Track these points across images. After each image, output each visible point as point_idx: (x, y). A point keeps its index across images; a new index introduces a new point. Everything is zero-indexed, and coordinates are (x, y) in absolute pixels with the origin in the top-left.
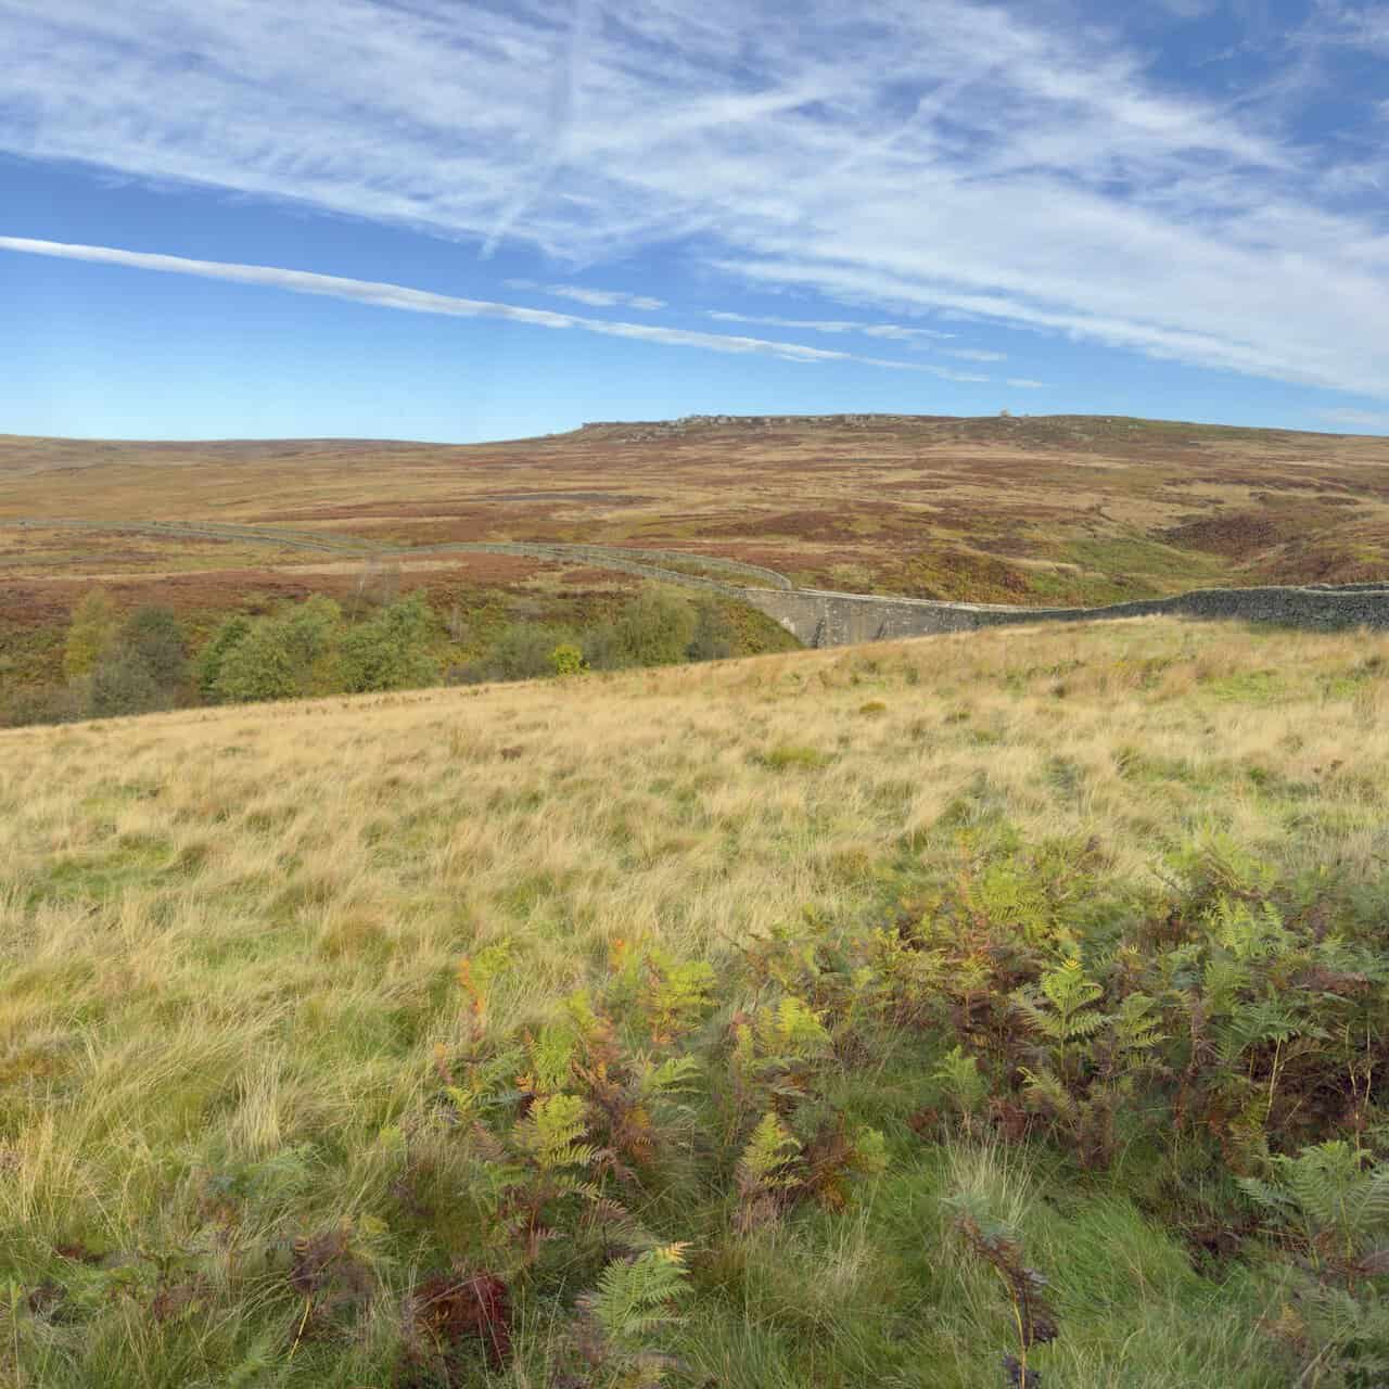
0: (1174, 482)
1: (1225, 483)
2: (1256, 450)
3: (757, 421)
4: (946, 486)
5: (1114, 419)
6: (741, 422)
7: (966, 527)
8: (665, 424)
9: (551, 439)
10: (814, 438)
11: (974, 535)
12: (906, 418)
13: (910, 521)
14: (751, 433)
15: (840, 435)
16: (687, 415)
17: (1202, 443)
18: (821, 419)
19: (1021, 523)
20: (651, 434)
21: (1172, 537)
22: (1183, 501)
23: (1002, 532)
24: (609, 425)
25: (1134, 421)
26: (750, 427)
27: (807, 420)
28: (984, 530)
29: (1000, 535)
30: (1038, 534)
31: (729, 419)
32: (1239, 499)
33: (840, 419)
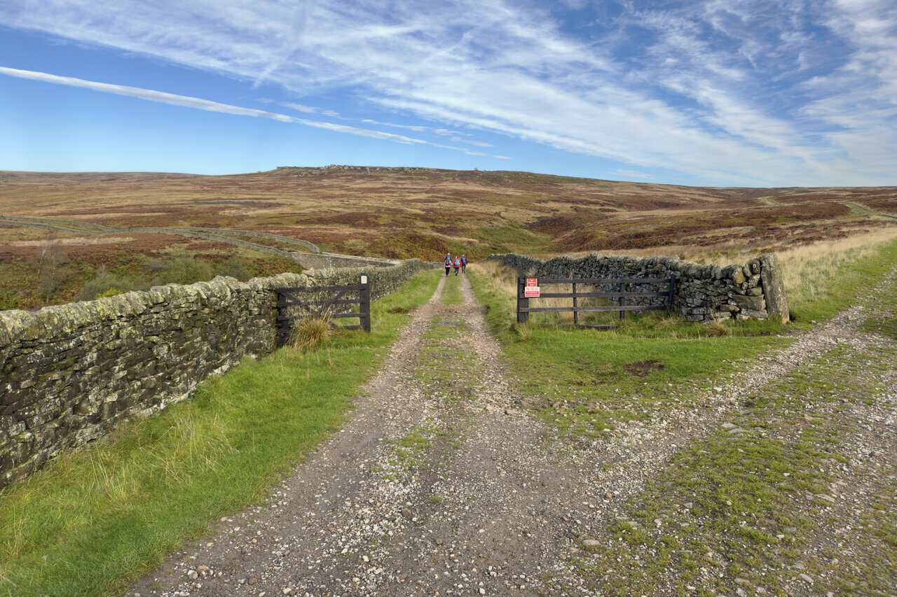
0: (539, 202)
1: (562, 202)
2: (581, 188)
3: (363, 169)
4: (436, 202)
5: (523, 173)
6: (355, 168)
7: (433, 221)
8: (318, 168)
9: (259, 174)
10: (389, 178)
11: (436, 225)
12: (433, 170)
13: (406, 218)
14: (359, 174)
15: (402, 177)
16: (329, 164)
17: (560, 184)
18: (393, 169)
19: (460, 220)
20: (310, 173)
21: (531, 227)
22: (541, 210)
23: (450, 224)
24: (290, 168)
25: (531, 174)
26: (359, 171)
27: (387, 169)
28: (441, 223)
29: (448, 225)
30: (466, 225)
31: (349, 167)
32: (565, 209)
33: (402, 169)
